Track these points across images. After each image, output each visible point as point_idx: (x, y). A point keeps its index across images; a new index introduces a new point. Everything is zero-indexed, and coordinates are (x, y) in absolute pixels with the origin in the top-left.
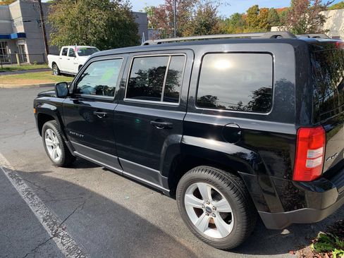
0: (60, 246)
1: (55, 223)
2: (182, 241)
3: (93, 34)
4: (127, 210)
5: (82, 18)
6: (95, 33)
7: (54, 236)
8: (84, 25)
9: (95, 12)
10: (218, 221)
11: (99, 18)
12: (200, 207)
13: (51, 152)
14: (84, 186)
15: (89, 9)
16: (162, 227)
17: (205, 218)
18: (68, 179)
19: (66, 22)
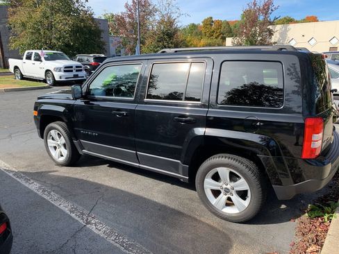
0: (96, 232)
1: (83, 214)
3: (58, 39)
4: (145, 198)
5: (46, 22)
6: (60, 38)
7: (87, 224)
8: (48, 29)
10: (235, 198)
13: (54, 154)
14: (96, 181)
16: (181, 209)
17: (223, 198)
19: (28, 25)
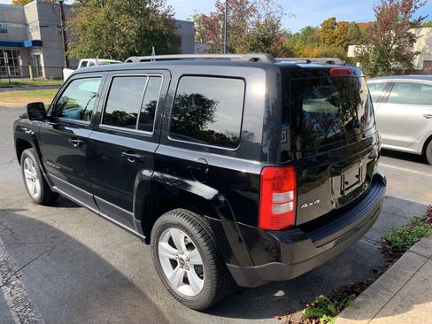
0: (6, 296)
1: (10, 270)
2: (154, 298)
3: (122, 46)
4: (101, 259)
5: (109, 25)
6: (124, 45)
7: (4, 284)
8: (110, 34)
9: (124, 18)
10: (192, 275)
11: (129, 26)
12: (174, 257)
13: (30, 185)
14: (61, 228)
15: (118, 15)
16: (136, 281)
17: (180, 271)
18: (43, 219)
19: (89, 29)
